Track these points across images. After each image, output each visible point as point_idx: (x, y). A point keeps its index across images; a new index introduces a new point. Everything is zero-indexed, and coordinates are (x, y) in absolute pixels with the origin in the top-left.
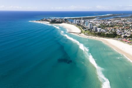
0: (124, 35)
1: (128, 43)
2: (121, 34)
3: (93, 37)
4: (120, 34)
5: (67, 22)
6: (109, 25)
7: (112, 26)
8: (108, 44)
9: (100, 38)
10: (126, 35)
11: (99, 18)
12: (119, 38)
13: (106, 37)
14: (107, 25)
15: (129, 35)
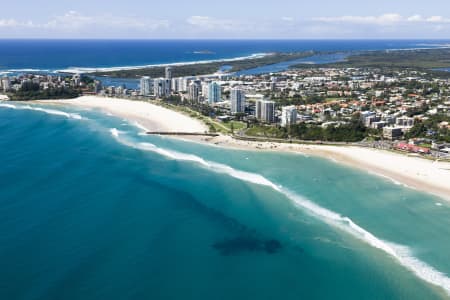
0: (391, 128)
1: (422, 153)
2: (380, 127)
3: (277, 144)
4: (375, 125)
5: (103, 92)
6: (299, 96)
7: (315, 100)
8: (359, 167)
9: (310, 146)
10: (397, 127)
11: (231, 68)
12: (377, 139)
13: (329, 140)
14: (291, 94)
15: (409, 127)
